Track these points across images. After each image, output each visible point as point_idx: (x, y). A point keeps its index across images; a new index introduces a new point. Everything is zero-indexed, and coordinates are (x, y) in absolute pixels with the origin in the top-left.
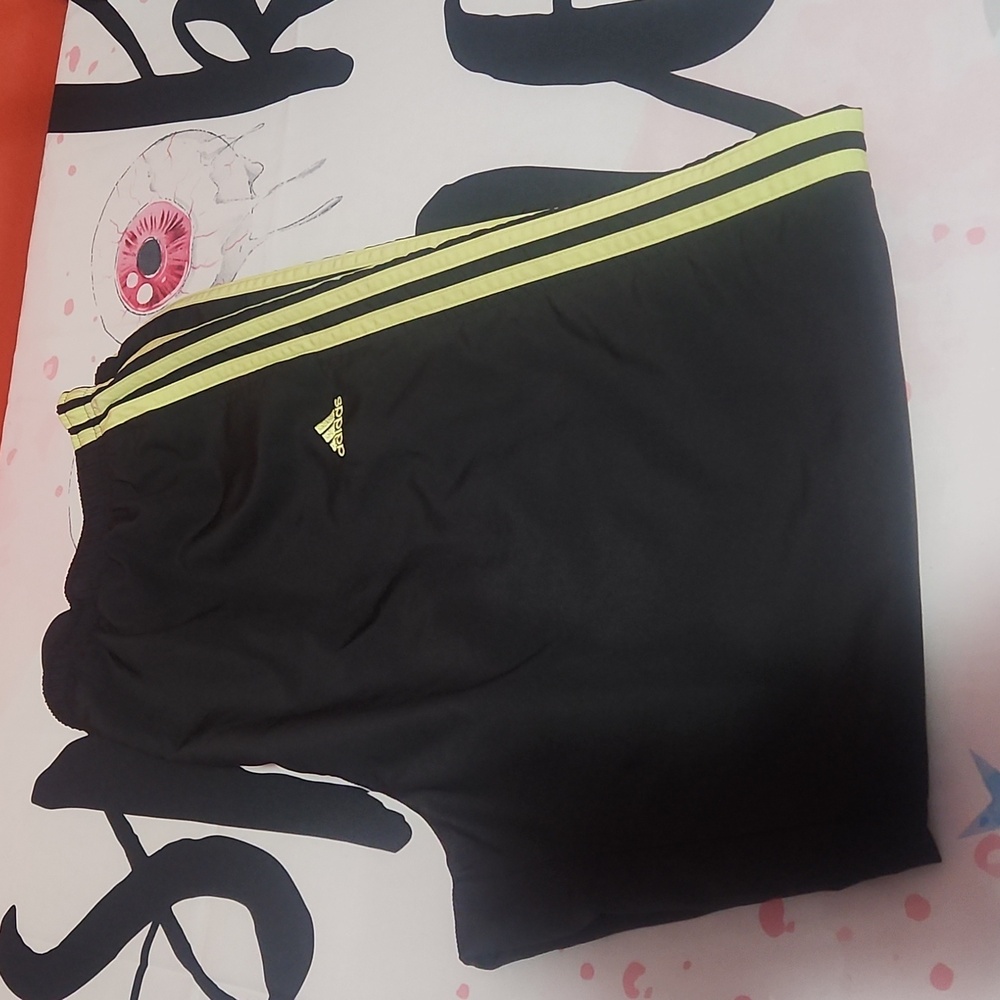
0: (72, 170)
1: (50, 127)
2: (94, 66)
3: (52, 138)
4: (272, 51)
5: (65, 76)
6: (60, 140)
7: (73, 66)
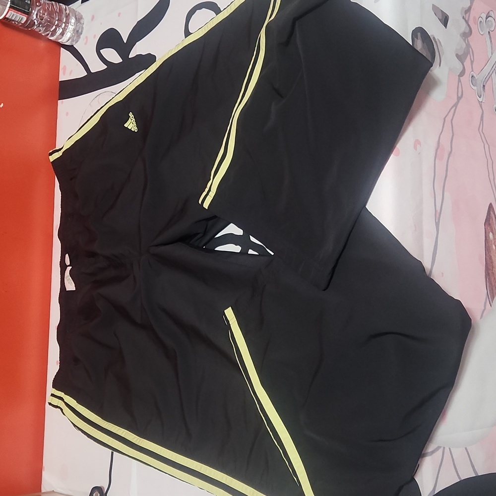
0: (67, 114)
1: (59, 97)
2: (71, 72)
3: (59, 102)
4: (130, 57)
5: (62, 78)
6: (62, 103)
7: (64, 73)
